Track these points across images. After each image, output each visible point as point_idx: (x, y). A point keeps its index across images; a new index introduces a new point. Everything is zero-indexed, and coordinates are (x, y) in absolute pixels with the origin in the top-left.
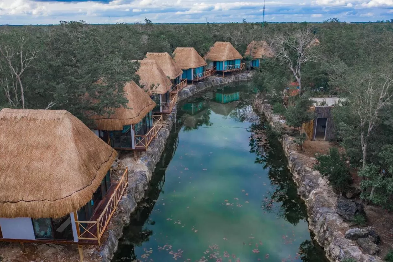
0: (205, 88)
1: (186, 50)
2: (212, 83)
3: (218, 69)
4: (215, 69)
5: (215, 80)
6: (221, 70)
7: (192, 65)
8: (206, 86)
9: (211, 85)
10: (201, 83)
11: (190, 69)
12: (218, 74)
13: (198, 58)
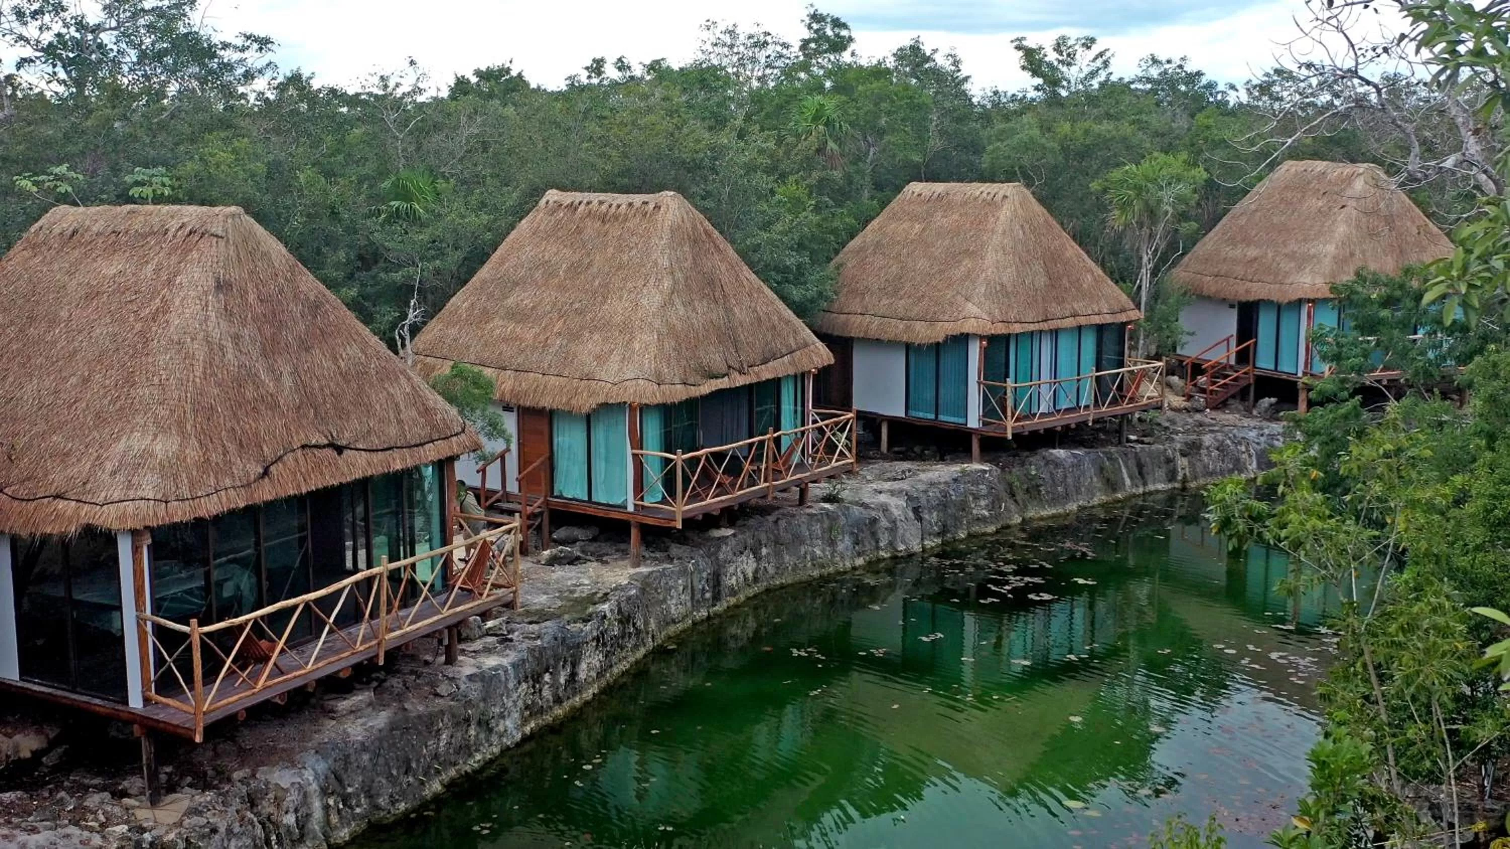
0: (1100, 498)
1: (964, 204)
2: (1182, 462)
3: (1264, 362)
4: (1244, 357)
5: (1207, 439)
6: (1286, 367)
7: (971, 308)
8: (1112, 485)
9: (1172, 476)
10: (1060, 453)
11: (961, 340)
12: (1267, 402)
13: (1052, 259)
